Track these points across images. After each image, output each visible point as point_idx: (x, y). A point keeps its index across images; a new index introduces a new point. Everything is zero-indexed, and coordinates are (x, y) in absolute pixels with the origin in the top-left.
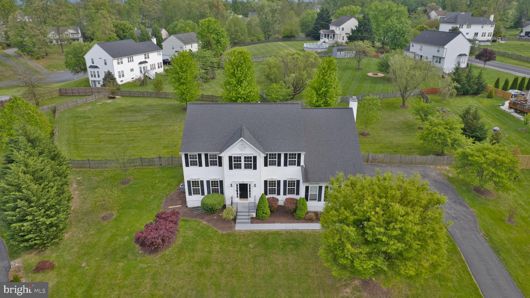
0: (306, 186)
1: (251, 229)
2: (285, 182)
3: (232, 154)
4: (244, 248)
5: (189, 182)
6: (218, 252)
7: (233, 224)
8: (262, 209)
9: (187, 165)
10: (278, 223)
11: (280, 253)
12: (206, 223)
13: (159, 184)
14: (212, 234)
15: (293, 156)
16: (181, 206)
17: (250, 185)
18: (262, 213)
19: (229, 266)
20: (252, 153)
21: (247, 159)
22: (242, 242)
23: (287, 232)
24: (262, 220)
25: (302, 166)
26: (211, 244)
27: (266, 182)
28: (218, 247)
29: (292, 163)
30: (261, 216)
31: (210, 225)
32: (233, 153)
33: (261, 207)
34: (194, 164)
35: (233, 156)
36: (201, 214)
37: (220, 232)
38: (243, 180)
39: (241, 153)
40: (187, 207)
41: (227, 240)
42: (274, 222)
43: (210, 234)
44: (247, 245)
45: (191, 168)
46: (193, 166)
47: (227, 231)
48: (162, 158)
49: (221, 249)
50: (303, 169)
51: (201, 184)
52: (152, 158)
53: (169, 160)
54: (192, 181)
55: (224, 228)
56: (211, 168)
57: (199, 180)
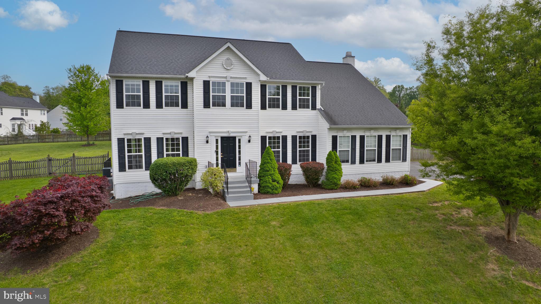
0: (333, 136)
1: (261, 203)
2: (294, 138)
3: (209, 77)
4: (262, 228)
5: (121, 141)
6: (208, 241)
7: (222, 201)
8: (270, 172)
9: (120, 105)
11: (338, 227)
12: (161, 208)
15: (304, 91)
17: (239, 140)
18: (271, 181)
19: (243, 260)
21: (236, 86)
22: (252, 220)
25: (320, 110)
27: (263, 139)
28: (205, 234)
29: (304, 105)
30: (270, 185)
31: (173, 208)
32: (210, 75)
33: (268, 169)
34: (133, 102)
35: (212, 80)
38: (228, 130)
39: (225, 76)
40: (114, 198)
42: (294, 195)
45: (128, 111)
46: (132, 106)
47: (212, 209)
48: (54, 160)
49: (212, 235)
50: (322, 112)
51: (145, 146)
52: (34, 162)
53: (67, 163)
54: (128, 139)
55: (204, 207)
56: (167, 111)
57: (142, 136)
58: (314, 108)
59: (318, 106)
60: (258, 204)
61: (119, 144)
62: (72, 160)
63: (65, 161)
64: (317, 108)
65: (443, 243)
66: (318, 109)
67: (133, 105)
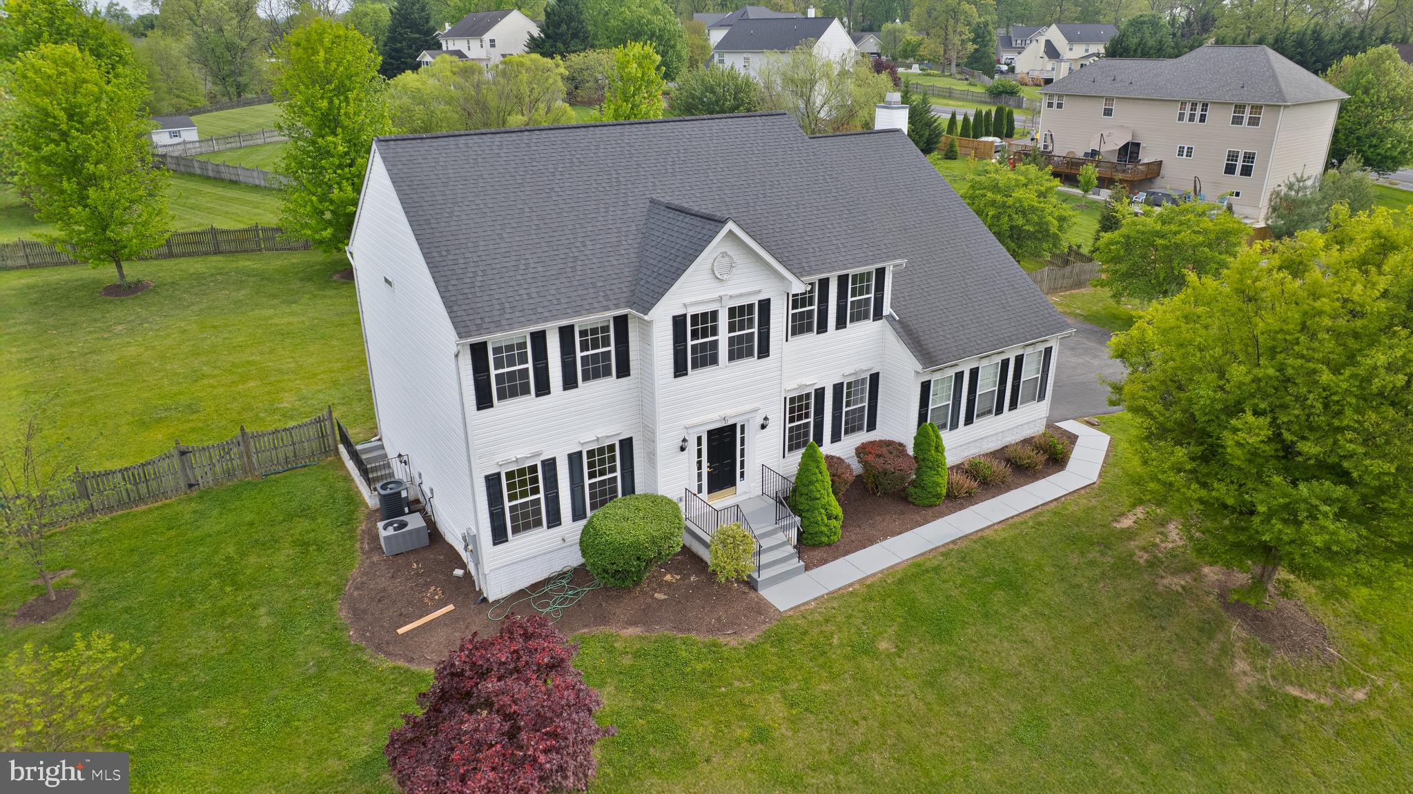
0: (923, 383)
1: (832, 589)
2: (837, 390)
3: (684, 307)
4: (869, 666)
5: (494, 481)
6: (793, 722)
7: (753, 595)
8: (823, 501)
9: (484, 402)
10: (885, 538)
11: (991, 631)
12: (631, 631)
13: (253, 559)
14: (707, 664)
15: (862, 282)
16: (451, 607)
17: (743, 427)
20: (757, 288)
21: (739, 315)
22: (841, 645)
23: (946, 555)
24: (829, 545)
25: (890, 317)
26: (741, 704)
28: (775, 705)
29: (860, 314)
30: (826, 529)
31: (662, 631)
32: (687, 301)
34: (513, 387)
35: (691, 311)
36: (579, 605)
37: (729, 641)
38: (722, 413)
39: (716, 295)
40: (485, 600)
41: (786, 662)
42: (871, 541)
43: (699, 667)
44: (866, 649)
45: (504, 411)
46: (511, 396)
47: (752, 628)
48: (193, 451)
49: (792, 706)
50: (897, 326)
51: (544, 479)
52: (143, 465)
53: (228, 453)
54: (507, 474)
55: (733, 624)
56: (589, 390)
57: (537, 458)
58: (878, 315)
59: (887, 309)
60: (827, 591)
61: (488, 488)
62: (241, 443)
63: (224, 449)
64: (885, 313)
65: (1163, 629)
66: (887, 317)
67: (513, 393)
